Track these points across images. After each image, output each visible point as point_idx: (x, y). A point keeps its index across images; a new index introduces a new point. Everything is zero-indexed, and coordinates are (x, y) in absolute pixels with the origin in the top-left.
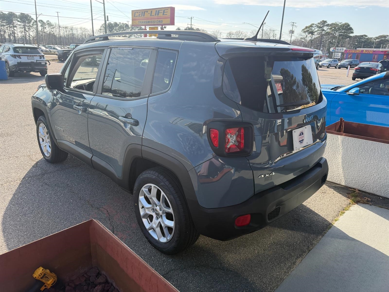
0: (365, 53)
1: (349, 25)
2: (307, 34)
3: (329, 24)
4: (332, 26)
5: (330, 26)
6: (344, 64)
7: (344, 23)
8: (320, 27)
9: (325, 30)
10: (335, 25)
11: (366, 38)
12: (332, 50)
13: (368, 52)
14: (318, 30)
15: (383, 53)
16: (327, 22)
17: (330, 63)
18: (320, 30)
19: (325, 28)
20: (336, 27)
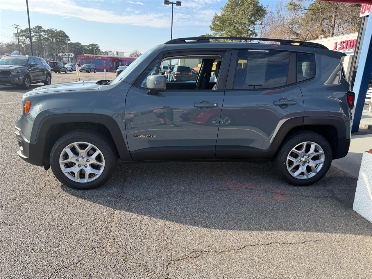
0: (96, 59)
1: (64, 33)
2: (24, 38)
3: (45, 30)
4: (48, 32)
5: (46, 32)
6: (85, 68)
7: (58, 30)
8: (36, 32)
9: (42, 35)
10: (51, 31)
11: (80, 45)
12: (62, 55)
13: (98, 58)
14: (35, 35)
15: (109, 59)
16: (42, 28)
17: (72, 68)
18: (37, 35)
19: (42, 34)
20: (53, 33)
